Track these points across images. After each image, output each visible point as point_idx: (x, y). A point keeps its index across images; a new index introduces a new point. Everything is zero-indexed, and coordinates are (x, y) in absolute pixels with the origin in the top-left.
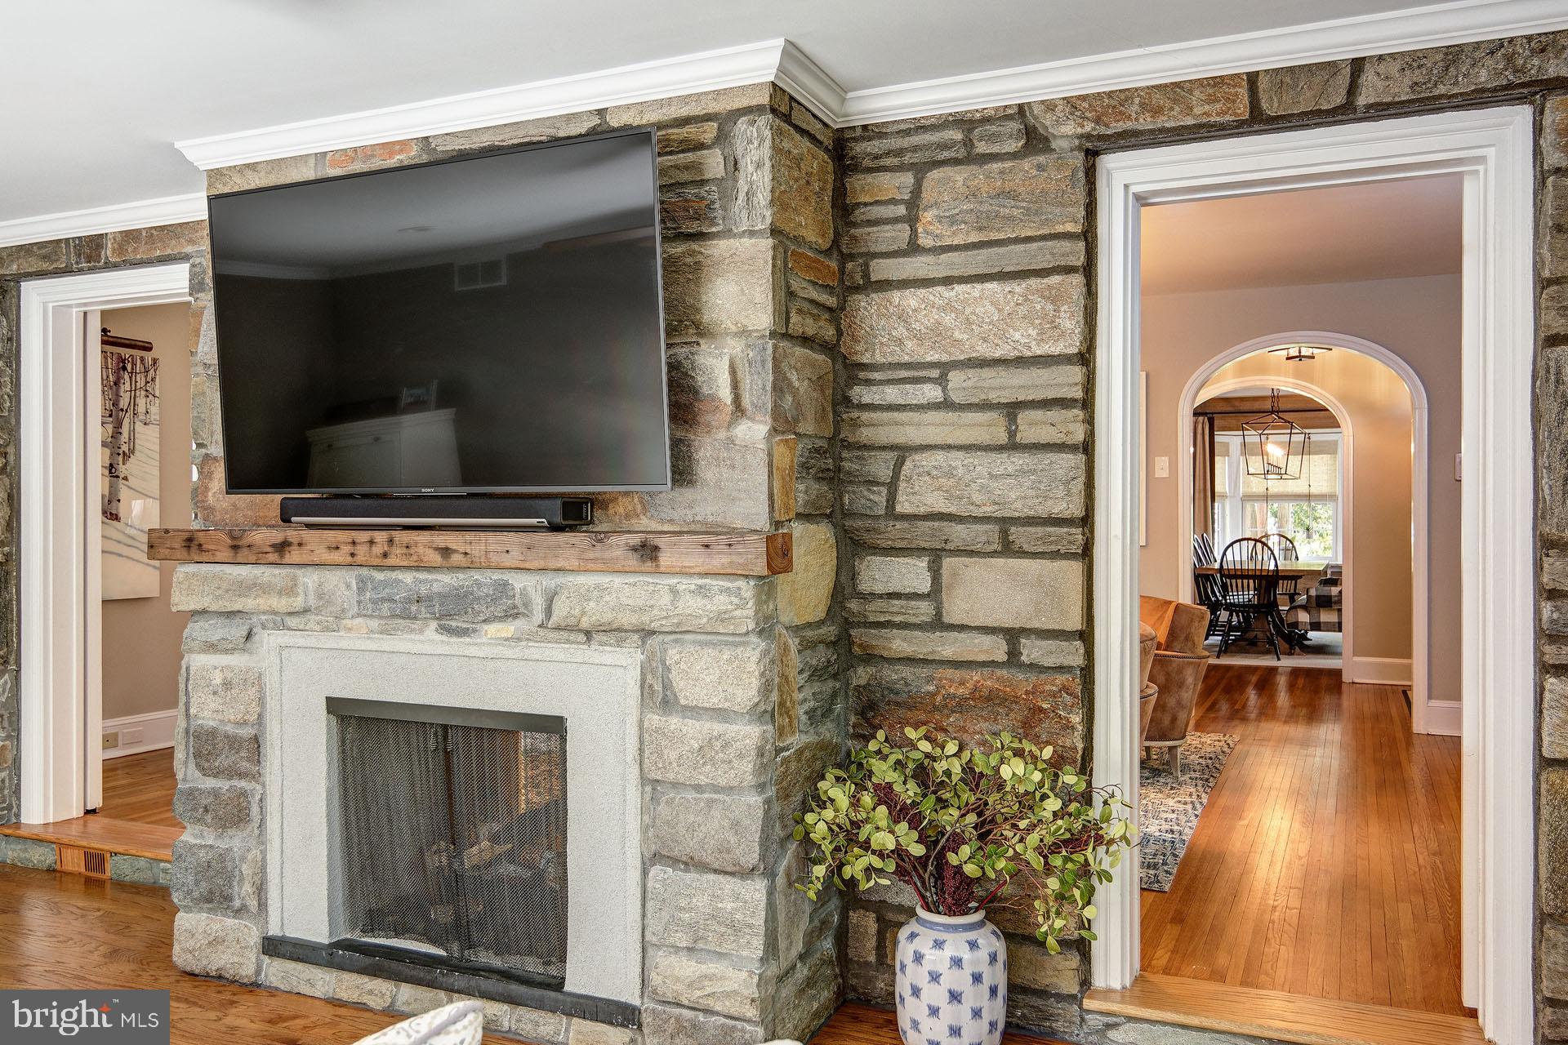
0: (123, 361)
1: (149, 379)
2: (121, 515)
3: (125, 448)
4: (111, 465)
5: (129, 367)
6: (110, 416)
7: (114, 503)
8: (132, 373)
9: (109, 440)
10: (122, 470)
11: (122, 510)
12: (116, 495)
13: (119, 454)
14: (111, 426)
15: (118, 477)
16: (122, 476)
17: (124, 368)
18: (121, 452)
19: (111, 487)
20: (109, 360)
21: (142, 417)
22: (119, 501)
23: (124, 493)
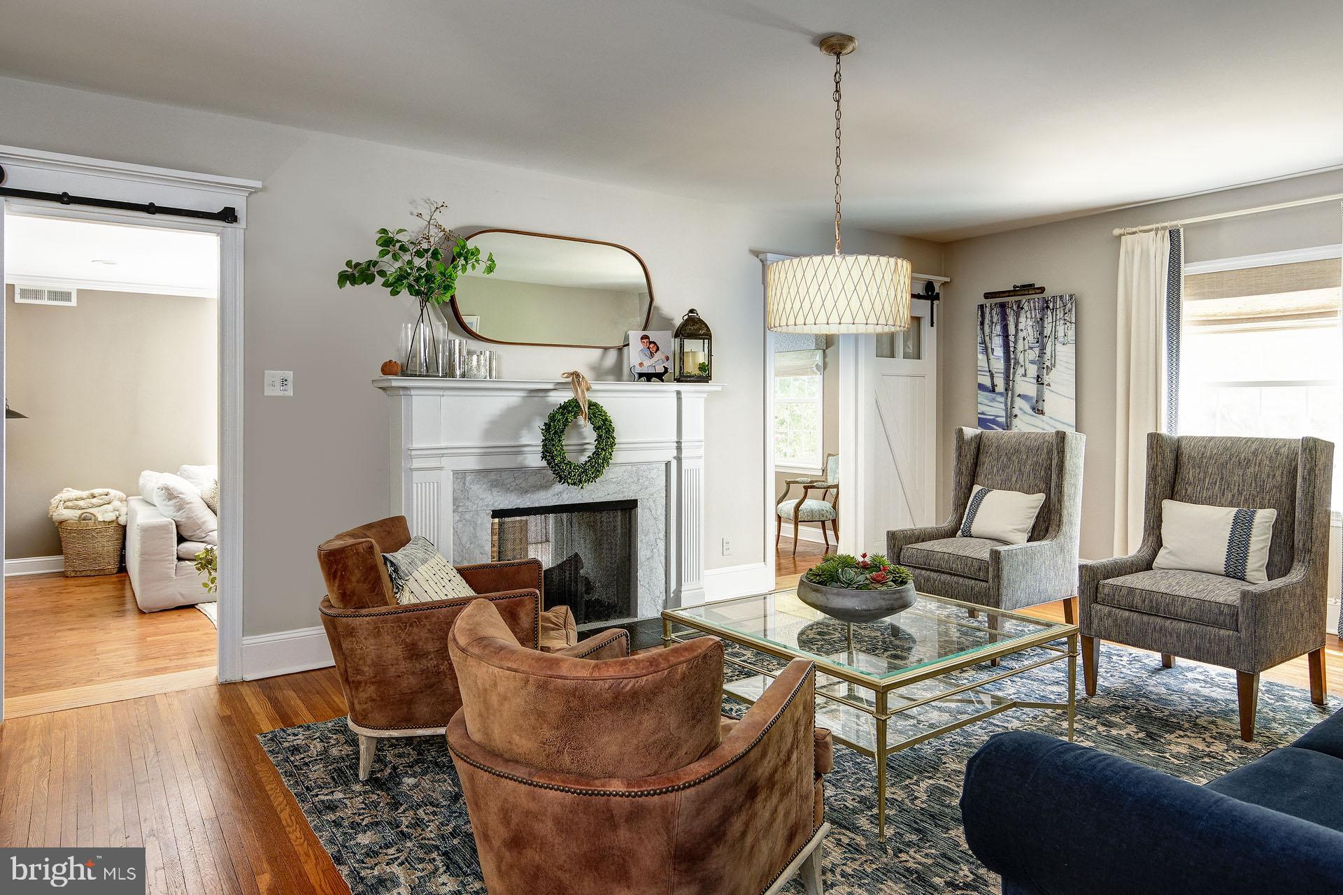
0: (1047, 302)
1: (1067, 311)
2: (1045, 411)
3: (1048, 363)
4: (1038, 376)
5: (1051, 305)
6: (1037, 342)
7: (1041, 402)
8: (1053, 309)
9: (1037, 358)
10: (1046, 379)
11: (1047, 407)
12: (1042, 397)
13: (1044, 368)
14: (1038, 349)
15: (1043, 384)
16: (1046, 383)
17: (1048, 307)
18: (1045, 367)
19: (1038, 391)
20: (1037, 304)
21: (1061, 339)
22: (1044, 401)
23: (1047, 395)
